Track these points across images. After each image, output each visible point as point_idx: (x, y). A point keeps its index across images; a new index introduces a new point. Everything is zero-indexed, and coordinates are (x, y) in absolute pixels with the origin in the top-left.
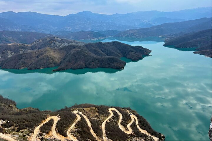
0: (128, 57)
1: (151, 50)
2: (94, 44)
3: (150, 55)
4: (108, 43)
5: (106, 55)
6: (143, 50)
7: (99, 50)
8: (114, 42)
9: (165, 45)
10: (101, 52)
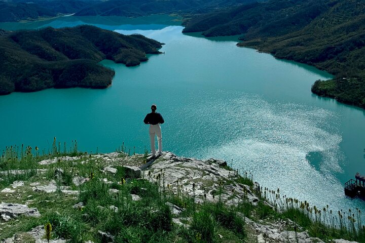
0: (116, 59)
1: (161, 43)
2: (35, 32)
3: (161, 53)
4: (68, 29)
5: (66, 57)
6: (147, 42)
7: (47, 47)
8: (82, 28)
9: (184, 32)
10: (53, 50)
